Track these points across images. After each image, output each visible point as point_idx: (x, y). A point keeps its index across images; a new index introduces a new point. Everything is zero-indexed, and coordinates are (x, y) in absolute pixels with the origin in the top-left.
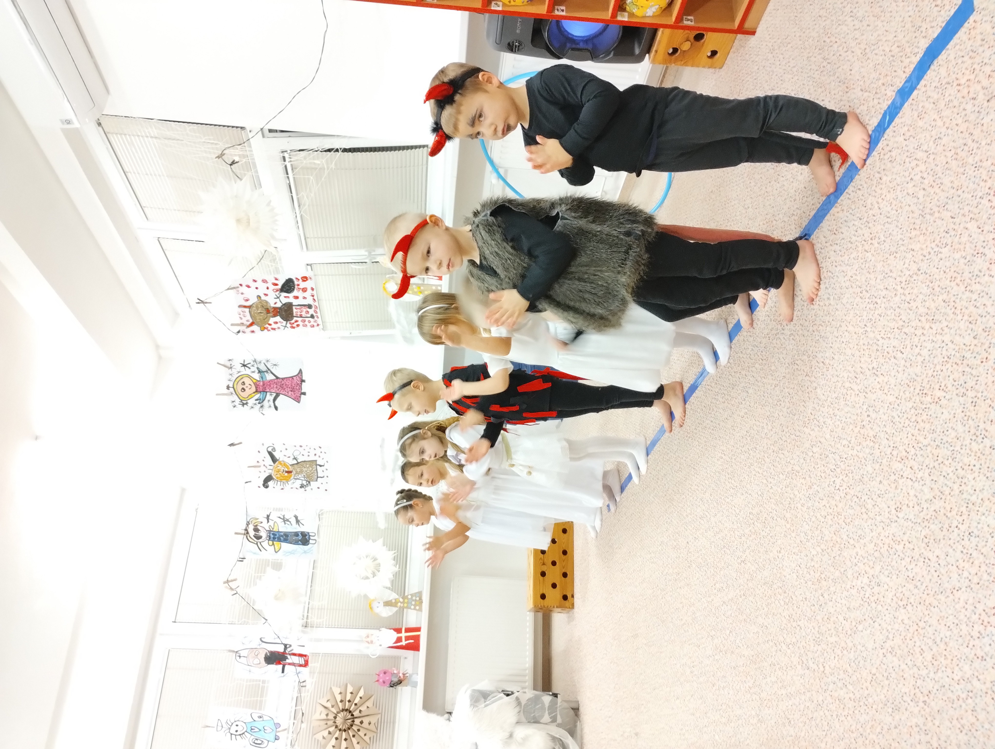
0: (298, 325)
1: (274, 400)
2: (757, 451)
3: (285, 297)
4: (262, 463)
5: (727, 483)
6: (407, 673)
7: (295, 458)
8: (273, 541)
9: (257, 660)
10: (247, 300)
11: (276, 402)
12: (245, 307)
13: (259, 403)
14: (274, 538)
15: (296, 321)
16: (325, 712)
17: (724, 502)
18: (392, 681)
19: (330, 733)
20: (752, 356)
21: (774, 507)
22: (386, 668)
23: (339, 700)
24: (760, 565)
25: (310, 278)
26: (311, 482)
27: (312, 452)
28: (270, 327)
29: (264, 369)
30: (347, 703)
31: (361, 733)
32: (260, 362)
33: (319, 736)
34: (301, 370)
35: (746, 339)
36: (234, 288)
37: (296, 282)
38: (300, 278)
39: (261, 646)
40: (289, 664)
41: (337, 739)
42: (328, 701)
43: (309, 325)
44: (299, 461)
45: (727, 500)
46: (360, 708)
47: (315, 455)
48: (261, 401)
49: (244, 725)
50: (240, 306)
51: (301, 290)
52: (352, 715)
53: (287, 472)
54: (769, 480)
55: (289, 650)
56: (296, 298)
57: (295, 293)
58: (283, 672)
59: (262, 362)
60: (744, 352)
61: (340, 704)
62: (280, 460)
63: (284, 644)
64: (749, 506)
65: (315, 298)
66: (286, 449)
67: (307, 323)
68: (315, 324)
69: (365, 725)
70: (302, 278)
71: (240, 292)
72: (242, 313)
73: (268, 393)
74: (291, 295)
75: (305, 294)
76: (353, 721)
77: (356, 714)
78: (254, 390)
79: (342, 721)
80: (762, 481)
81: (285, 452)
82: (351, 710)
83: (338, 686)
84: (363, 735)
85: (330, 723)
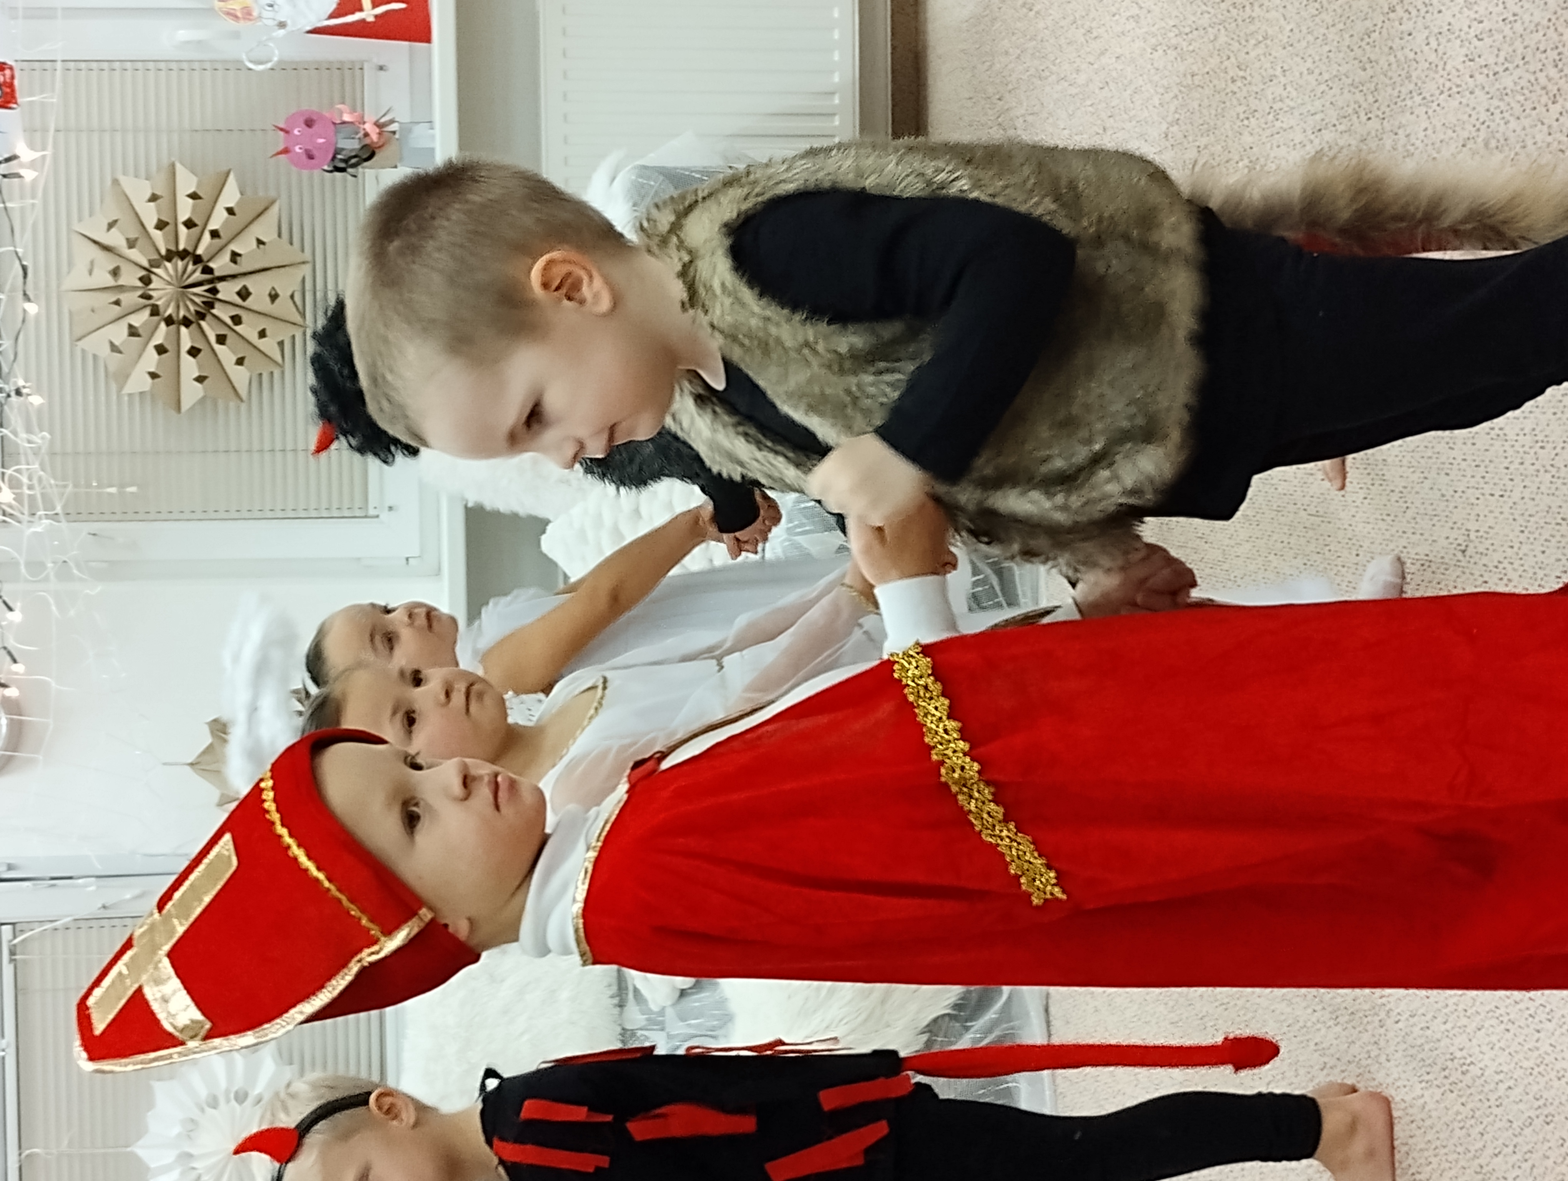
6: (392, 121)
16: (106, 262)
18: (337, 151)
19: (133, 332)
22: (310, 104)
23: (150, 221)
30: (183, 230)
31: (249, 330)
33: (97, 343)
41: (161, 350)
42: (111, 225)
46: (234, 247)
52: (207, 270)
61: (157, 235)
69: (258, 300)
76: (214, 291)
77: (222, 265)
79: (170, 289)
82: (199, 251)
83: (142, 173)
84: (253, 337)
85: (131, 299)
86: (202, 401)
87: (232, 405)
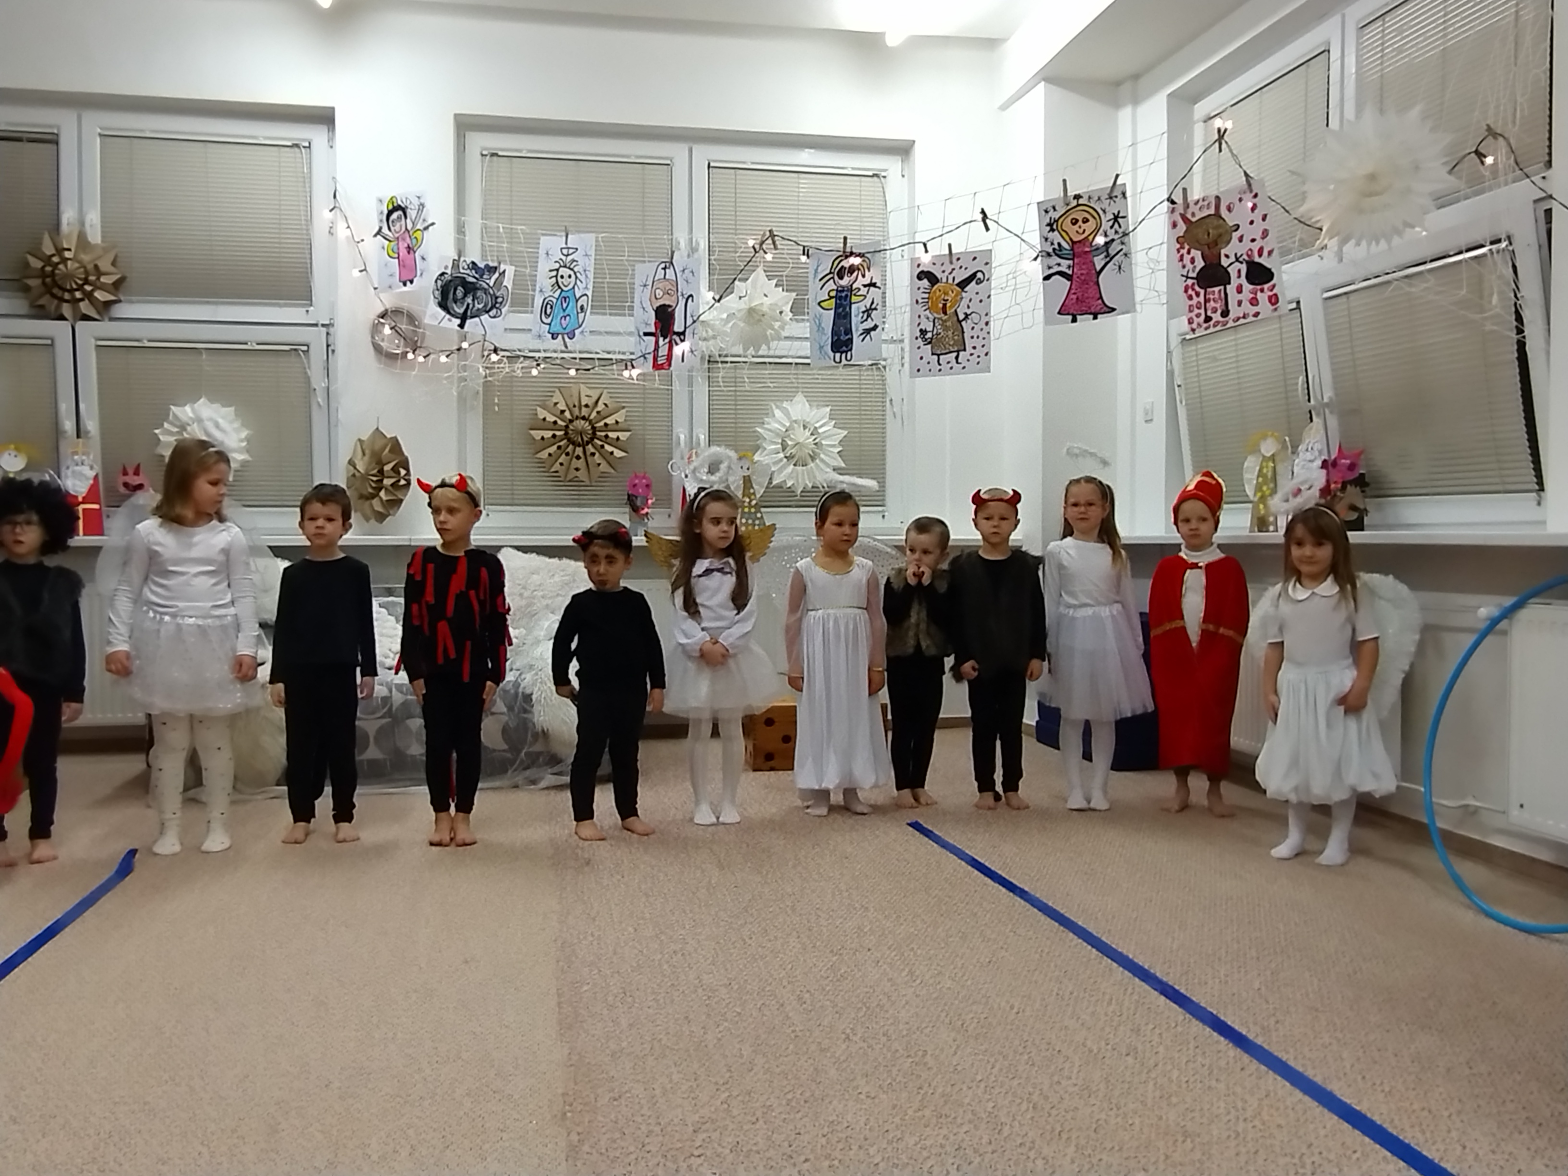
0: (1190, 298)
1: (1061, 274)
2: (1028, 1066)
3: (1239, 271)
4: (956, 265)
5: (971, 1015)
6: (648, 519)
7: (967, 316)
8: (836, 297)
9: (661, 293)
10: (1229, 209)
11: (1057, 277)
12: (1217, 207)
13: (1054, 249)
14: (840, 298)
15: (1198, 294)
16: (591, 402)
17: (940, 1009)
19: (563, 412)
20: (1191, 1065)
21: (940, 1090)
22: (655, 486)
23: (608, 421)
24: (844, 1065)
25: (1276, 309)
26: (929, 346)
27: (978, 343)
28: (1184, 251)
29: (1112, 252)
30: (603, 434)
31: (563, 458)
32: (1123, 243)
33: (557, 397)
34: (1113, 310)
35: (1220, 1055)
36: (1249, 184)
37: (1266, 286)
38: (1275, 291)
39: (680, 298)
40: (657, 342)
41: (555, 423)
42: (606, 405)
43: (1193, 315)
44: (963, 323)
45: (943, 1015)
46: (597, 455)
47: (974, 348)
48: (1058, 252)
49: (571, 286)
50: (1218, 198)
51: (1252, 296)
52: (588, 443)
53: (945, 305)
54: (983, 1085)
55: (677, 339)
56: (1239, 290)
57: (1247, 287)
58: (646, 334)
59: (1123, 247)
60: (1197, 1050)
61: (602, 424)
62: (964, 294)
63: (685, 331)
64: (937, 1051)
65: (1242, 321)
66: (981, 301)
67: (1196, 311)
68: (1194, 326)
69: (576, 463)
70: (1276, 295)
71: (1243, 196)
72: (1206, 203)
73: (1071, 262)
74: (1243, 280)
75: (1246, 304)
76: (579, 446)
77: (590, 448)
78: (1075, 239)
79: (580, 428)
80: (980, 1073)
81: (975, 300)
82: (596, 441)
83: (628, 418)
84: (560, 460)
85: (576, 411)
86: (534, 439)
87: (532, 451)
